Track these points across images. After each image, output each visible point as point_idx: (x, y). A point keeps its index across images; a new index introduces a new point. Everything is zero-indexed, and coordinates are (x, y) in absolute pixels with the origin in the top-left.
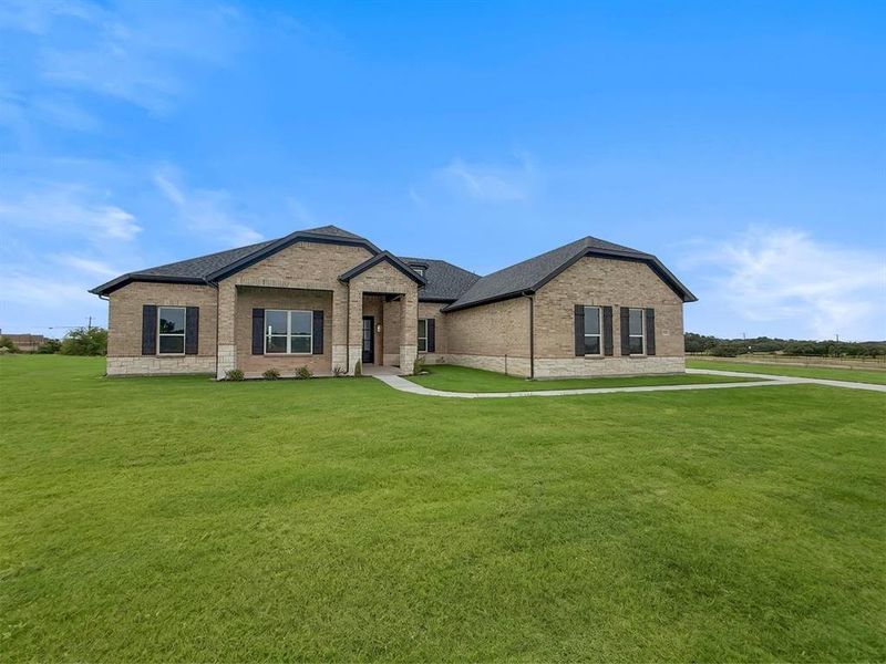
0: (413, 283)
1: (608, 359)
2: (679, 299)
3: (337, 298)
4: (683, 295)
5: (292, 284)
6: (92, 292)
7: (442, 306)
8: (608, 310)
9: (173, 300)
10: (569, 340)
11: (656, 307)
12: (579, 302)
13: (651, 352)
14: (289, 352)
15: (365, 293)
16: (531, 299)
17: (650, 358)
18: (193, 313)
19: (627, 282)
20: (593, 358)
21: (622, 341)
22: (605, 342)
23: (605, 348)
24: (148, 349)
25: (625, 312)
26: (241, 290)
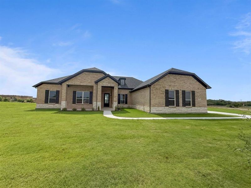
0: (117, 84)
1: (177, 107)
2: (204, 87)
3: (94, 88)
4: (206, 86)
5: (82, 84)
6: (33, 86)
7: (130, 90)
8: (177, 92)
9: (53, 89)
10: (163, 101)
11: (195, 90)
12: (167, 89)
13: (194, 105)
14: (83, 103)
15: (102, 87)
16: (150, 88)
17: (193, 108)
18: (58, 92)
19: (184, 82)
20: (172, 107)
21: (183, 102)
22: (176, 102)
23: (176, 104)
24: (46, 102)
25: (184, 92)
26: (68, 86)
